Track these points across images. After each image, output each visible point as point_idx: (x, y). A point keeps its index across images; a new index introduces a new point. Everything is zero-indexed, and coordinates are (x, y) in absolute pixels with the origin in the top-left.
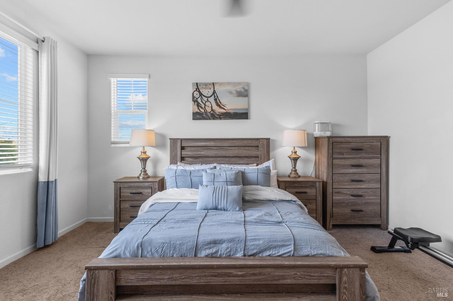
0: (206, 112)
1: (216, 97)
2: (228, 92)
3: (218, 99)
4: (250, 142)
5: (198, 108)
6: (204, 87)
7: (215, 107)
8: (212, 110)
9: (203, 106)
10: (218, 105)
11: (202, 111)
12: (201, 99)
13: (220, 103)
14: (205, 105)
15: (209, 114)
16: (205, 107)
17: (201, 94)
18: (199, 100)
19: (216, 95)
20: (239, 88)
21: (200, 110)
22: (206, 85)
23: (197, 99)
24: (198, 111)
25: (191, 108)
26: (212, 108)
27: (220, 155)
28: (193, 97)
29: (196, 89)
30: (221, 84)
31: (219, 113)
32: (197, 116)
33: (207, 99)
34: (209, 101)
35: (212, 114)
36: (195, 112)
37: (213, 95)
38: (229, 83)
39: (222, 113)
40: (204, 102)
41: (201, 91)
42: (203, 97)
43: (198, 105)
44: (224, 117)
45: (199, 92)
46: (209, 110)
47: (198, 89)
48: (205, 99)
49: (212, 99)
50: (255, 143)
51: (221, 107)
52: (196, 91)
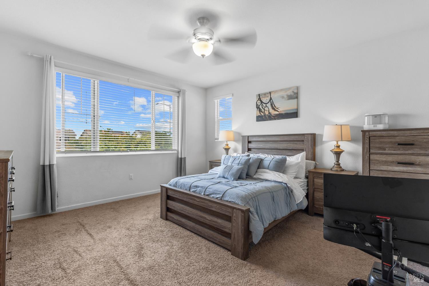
0: (265, 115)
1: (272, 103)
2: (281, 97)
3: (274, 104)
4: (297, 137)
5: (260, 113)
6: (264, 96)
7: (271, 111)
8: (269, 113)
9: (263, 111)
10: (273, 109)
11: (263, 114)
12: (262, 106)
13: (275, 106)
14: (264, 110)
15: (267, 116)
16: (264, 111)
17: (262, 102)
18: (261, 107)
19: (272, 101)
20: (290, 93)
21: (261, 114)
22: (265, 94)
23: (259, 106)
24: (260, 115)
25: (255, 113)
26: (269, 112)
27: (273, 148)
28: (257, 105)
29: (259, 99)
30: (276, 92)
31: (274, 115)
32: (260, 119)
33: (266, 105)
34: (267, 107)
35: (269, 116)
36: (258, 116)
37: (270, 102)
38: (281, 90)
39: (276, 115)
40: (264, 107)
41: (262, 100)
42: (263, 104)
43: (260, 111)
44: (278, 118)
45: (261, 101)
46: (267, 113)
47: (260, 99)
48: (264, 105)
49: (269, 105)
50: (301, 138)
51: (275, 110)
52: (259, 100)
